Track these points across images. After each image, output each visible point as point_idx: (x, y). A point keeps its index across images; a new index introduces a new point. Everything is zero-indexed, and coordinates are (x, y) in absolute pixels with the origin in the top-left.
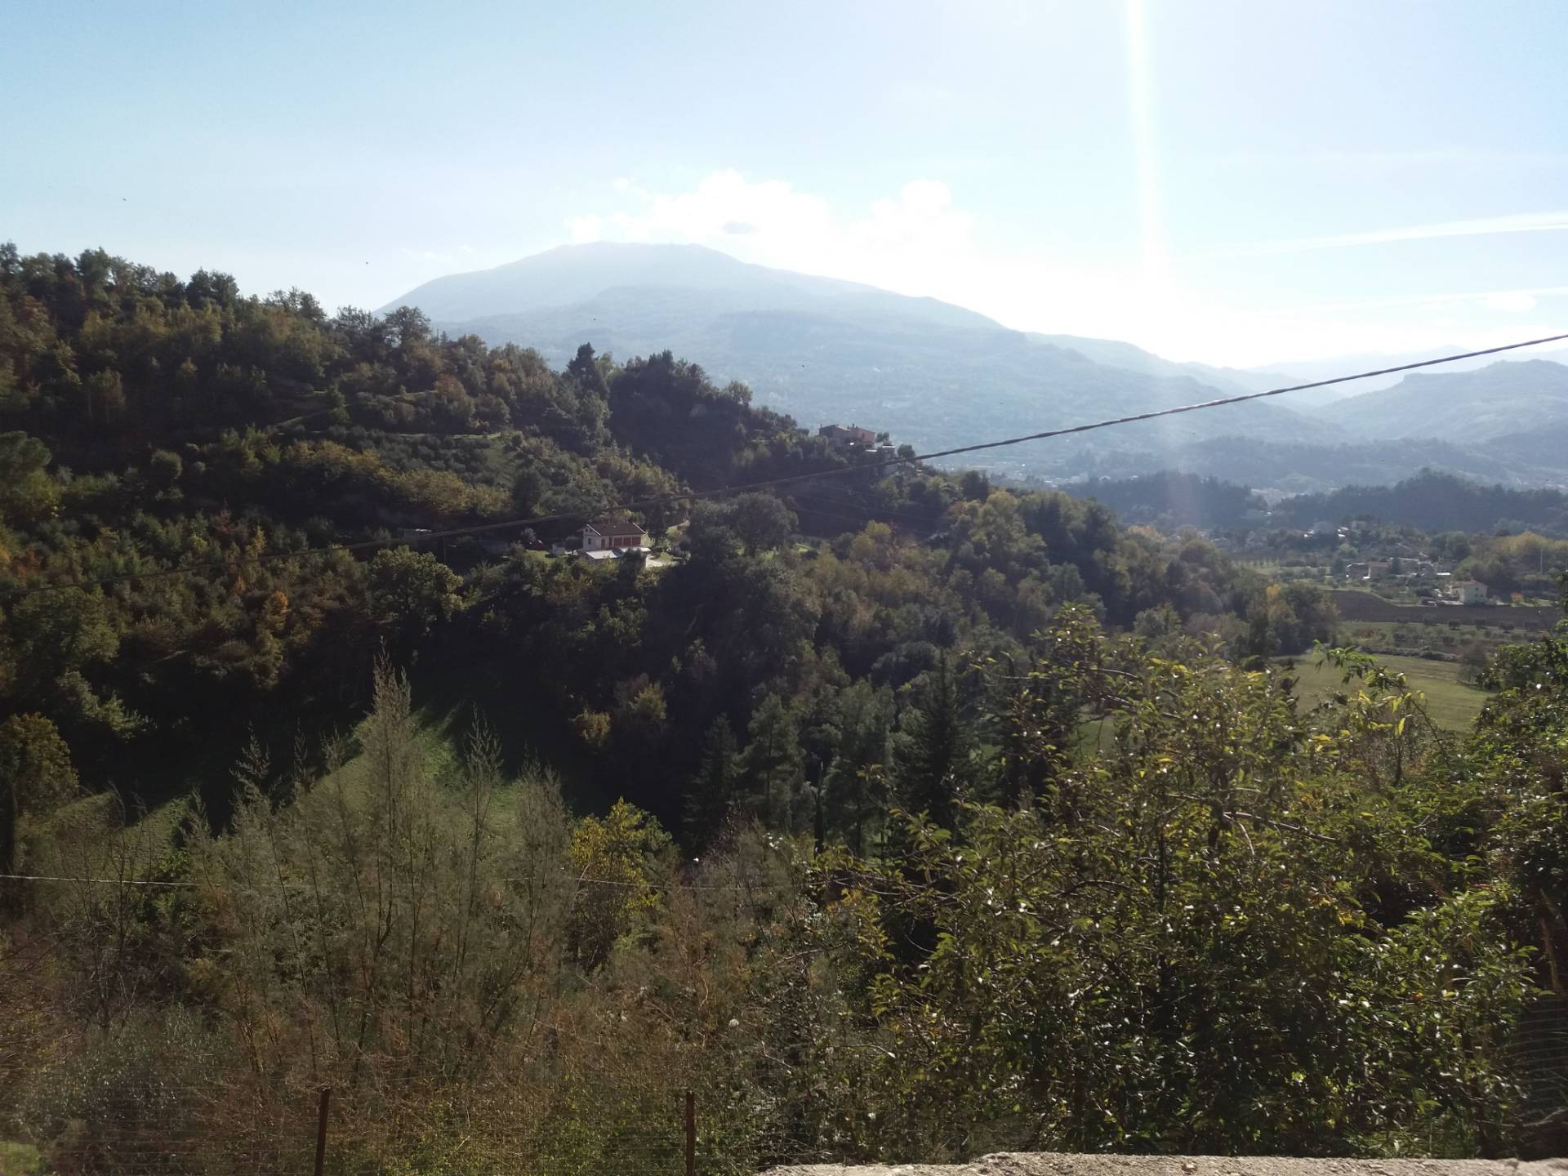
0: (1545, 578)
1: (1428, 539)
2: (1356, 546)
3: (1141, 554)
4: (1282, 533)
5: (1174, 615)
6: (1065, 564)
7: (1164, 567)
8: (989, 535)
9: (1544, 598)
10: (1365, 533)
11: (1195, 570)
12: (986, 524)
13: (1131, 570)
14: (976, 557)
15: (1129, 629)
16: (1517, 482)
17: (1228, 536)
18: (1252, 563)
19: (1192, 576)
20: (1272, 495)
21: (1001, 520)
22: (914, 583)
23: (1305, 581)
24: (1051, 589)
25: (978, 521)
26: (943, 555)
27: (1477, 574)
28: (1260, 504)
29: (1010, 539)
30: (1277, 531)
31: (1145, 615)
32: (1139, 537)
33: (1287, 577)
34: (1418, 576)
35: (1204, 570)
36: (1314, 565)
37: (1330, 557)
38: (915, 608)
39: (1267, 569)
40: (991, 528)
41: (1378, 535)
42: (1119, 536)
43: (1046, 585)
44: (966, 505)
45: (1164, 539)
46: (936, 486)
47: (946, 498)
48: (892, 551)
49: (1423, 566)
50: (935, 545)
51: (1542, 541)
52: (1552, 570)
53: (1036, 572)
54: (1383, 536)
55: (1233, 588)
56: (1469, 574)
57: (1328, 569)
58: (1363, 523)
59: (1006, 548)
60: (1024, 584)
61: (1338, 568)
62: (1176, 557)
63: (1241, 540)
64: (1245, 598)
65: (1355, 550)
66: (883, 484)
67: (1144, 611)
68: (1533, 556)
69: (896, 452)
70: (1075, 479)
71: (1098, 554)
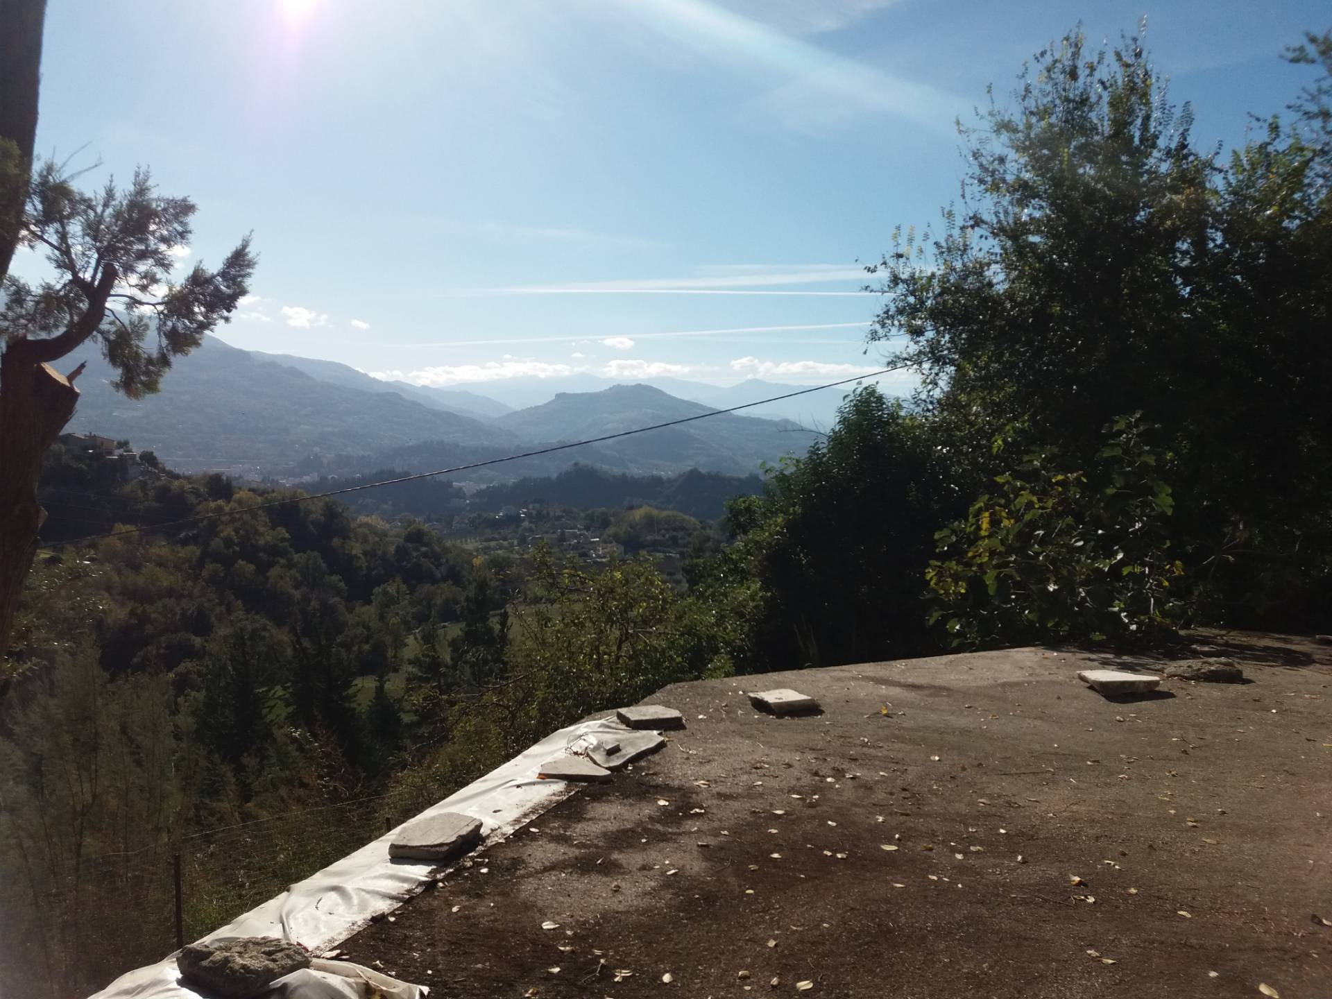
0: (658, 538)
1: (582, 515)
2: (533, 523)
3: (373, 539)
4: (480, 516)
5: (403, 587)
6: (309, 551)
7: (392, 549)
8: (237, 531)
9: (659, 552)
10: (539, 513)
11: (418, 550)
12: (233, 520)
13: (365, 553)
14: (226, 551)
15: (369, 602)
16: (636, 471)
17: (438, 520)
18: (459, 541)
19: (415, 554)
20: (469, 485)
21: (247, 517)
22: (166, 580)
23: (499, 552)
24: (297, 575)
25: (226, 518)
26: (193, 551)
27: (617, 539)
28: (460, 494)
29: (257, 533)
30: (475, 515)
31: (380, 590)
32: (367, 525)
33: (486, 550)
34: (578, 542)
35: (424, 549)
36: (505, 539)
37: (516, 532)
38: (170, 602)
39: (471, 545)
40: (238, 524)
41: (548, 514)
42: (353, 525)
43: (293, 571)
44: (212, 505)
45: (388, 526)
46: (182, 488)
47: (192, 499)
48: (143, 551)
49: (581, 535)
50: (185, 542)
51: (655, 512)
52: (663, 531)
53: (283, 561)
54: (552, 514)
55: (447, 561)
56: (611, 538)
57: (516, 542)
58: (537, 506)
59: (254, 542)
60: (274, 572)
61: (523, 541)
62: (401, 540)
63: (449, 524)
64: (458, 569)
65: (533, 526)
66: (127, 488)
67: (379, 586)
68: (650, 523)
69: (138, 458)
70: (306, 479)
71: (336, 542)
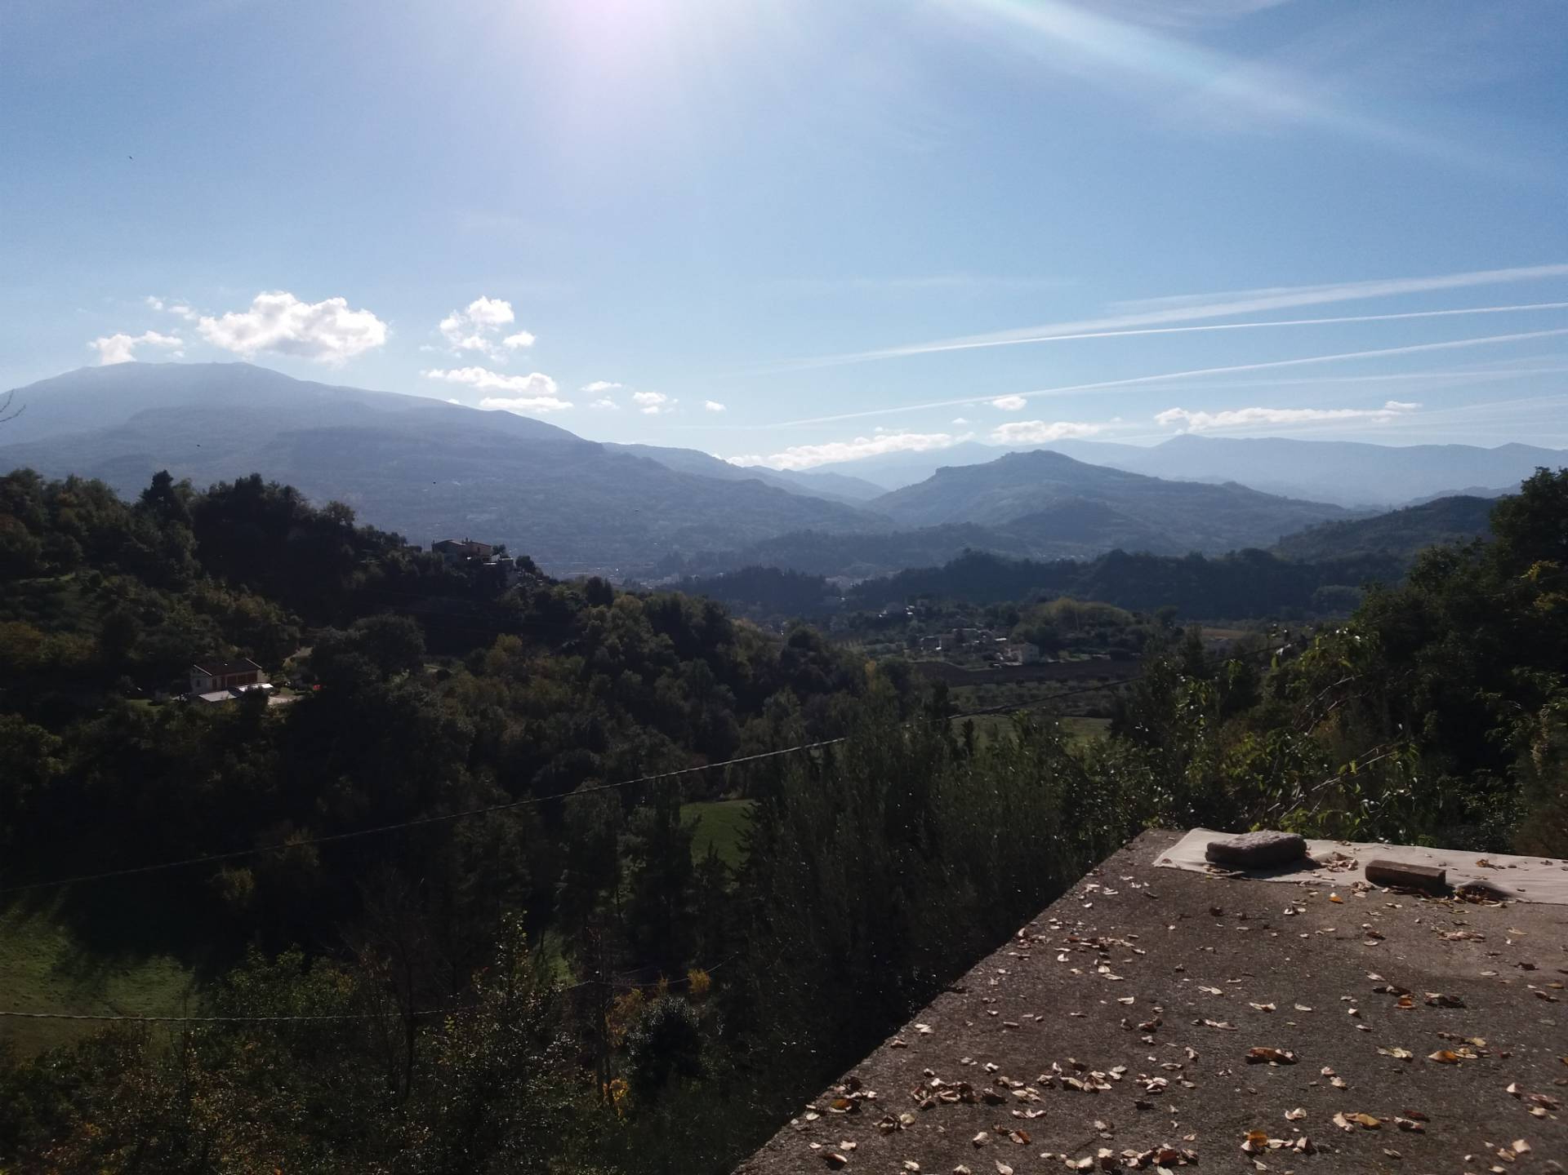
0: (1082, 635)
1: (981, 610)
2: (923, 621)
3: (757, 644)
4: (860, 615)
5: (794, 698)
6: (695, 659)
7: (778, 655)
8: (620, 638)
9: (1083, 652)
10: (929, 609)
11: (805, 655)
12: (616, 627)
13: (750, 660)
14: (611, 661)
15: (759, 714)
16: (1039, 556)
18: (848, 643)
19: (803, 660)
20: (843, 582)
21: (629, 623)
22: (556, 692)
23: (890, 656)
24: (685, 685)
25: (608, 625)
26: (577, 661)
27: (1029, 638)
28: (834, 591)
29: (641, 640)
30: (855, 614)
31: (772, 700)
33: (874, 654)
34: (981, 643)
35: (812, 654)
36: (891, 642)
37: (903, 633)
38: (563, 716)
39: (855, 648)
40: (622, 631)
41: (940, 610)
43: (680, 681)
44: (594, 611)
46: (561, 594)
47: (572, 606)
48: (529, 663)
49: (983, 634)
50: (569, 652)
53: (669, 670)
54: (944, 611)
55: (838, 667)
56: (1022, 637)
57: (905, 644)
58: (926, 601)
59: (639, 650)
60: (661, 682)
61: (913, 643)
62: (786, 645)
64: (849, 675)
65: (923, 625)
66: (507, 596)
67: (770, 696)
68: (1070, 618)
69: (515, 564)
70: (670, 579)
71: (720, 648)
